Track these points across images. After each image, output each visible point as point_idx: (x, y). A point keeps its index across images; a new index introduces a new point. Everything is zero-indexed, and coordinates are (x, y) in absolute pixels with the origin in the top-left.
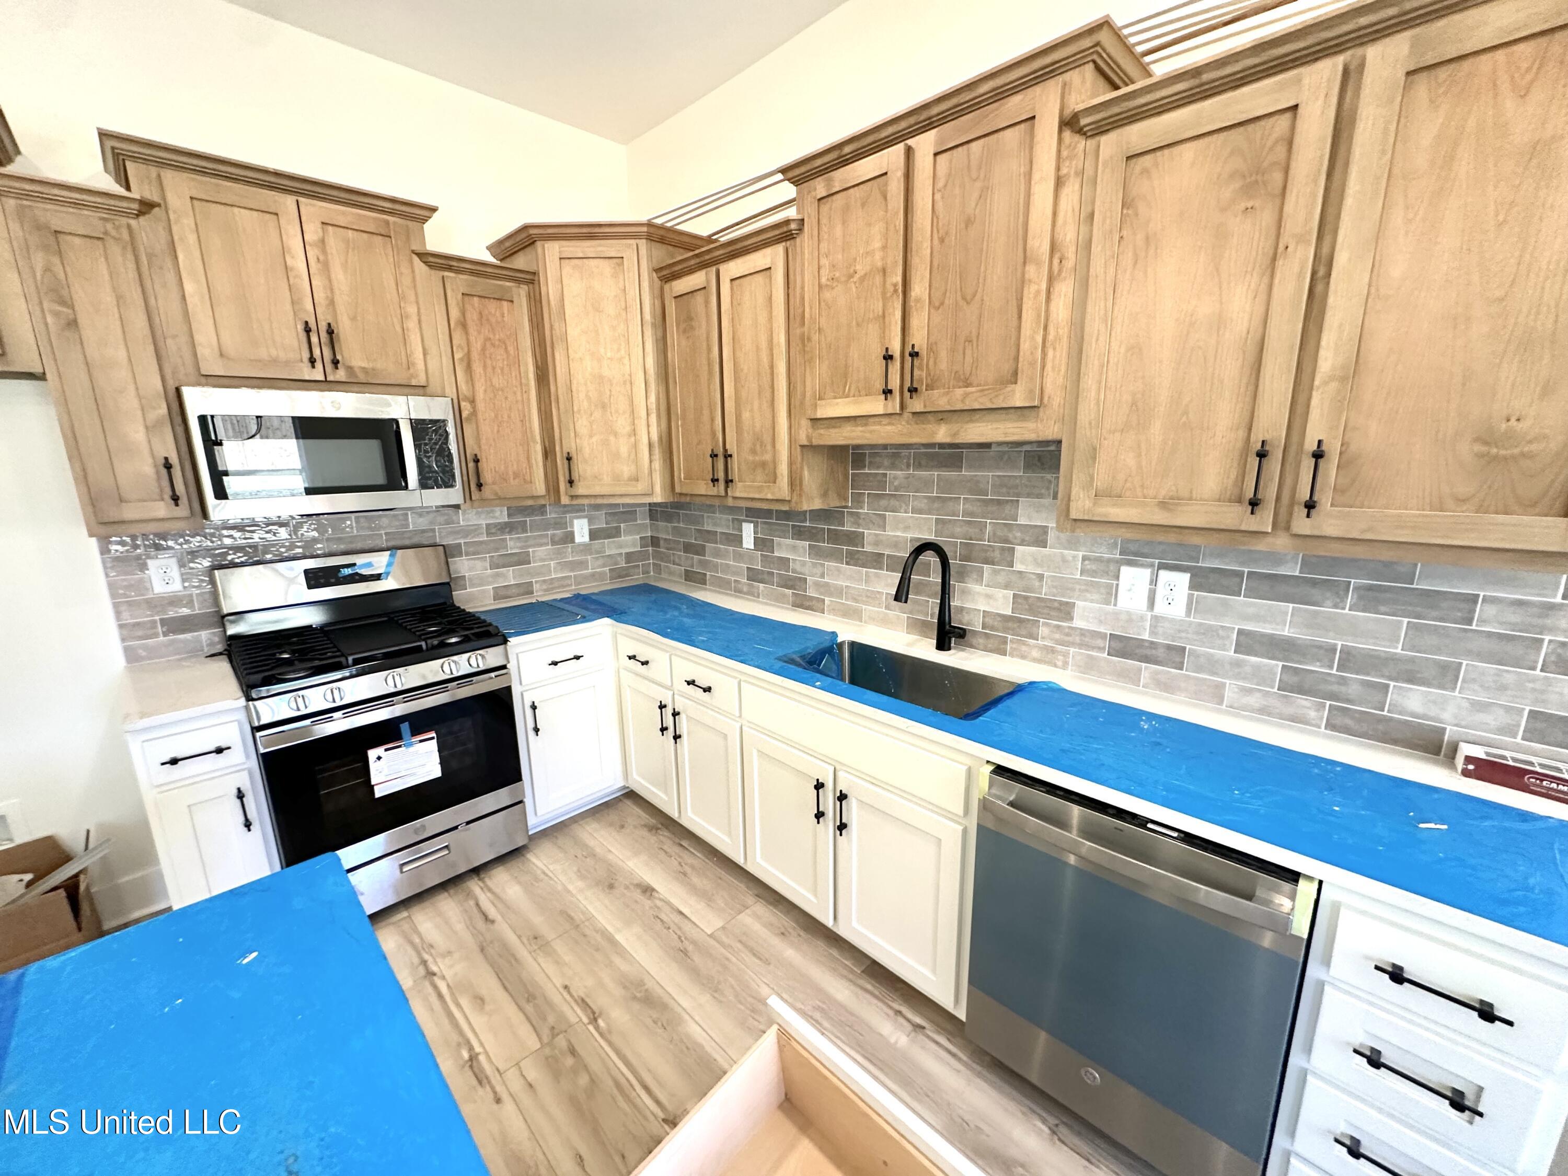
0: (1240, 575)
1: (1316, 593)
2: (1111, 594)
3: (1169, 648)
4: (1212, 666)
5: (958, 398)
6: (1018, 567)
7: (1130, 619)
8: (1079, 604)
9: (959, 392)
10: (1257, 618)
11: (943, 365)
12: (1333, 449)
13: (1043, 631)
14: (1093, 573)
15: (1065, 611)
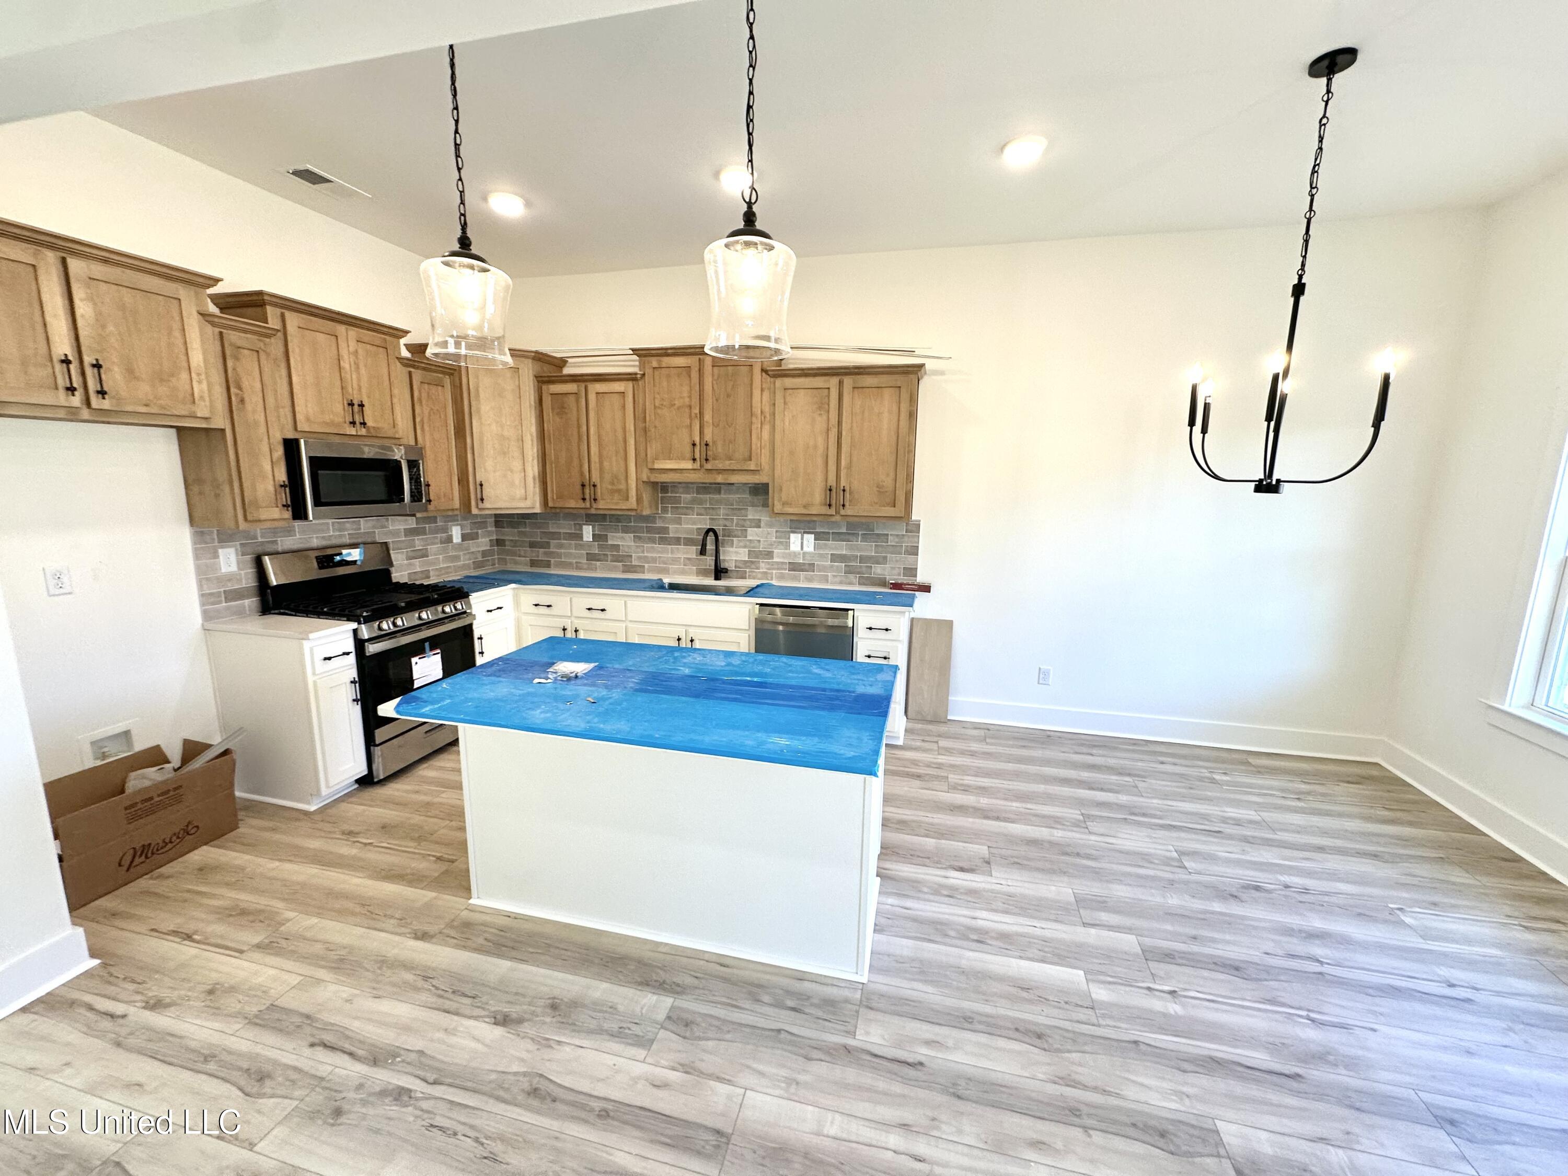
0: (829, 533)
1: (851, 537)
2: (787, 545)
3: (810, 564)
4: (824, 568)
5: (727, 464)
6: (749, 538)
7: (795, 554)
8: (775, 551)
9: (727, 462)
10: (836, 548)
11: (720, 450)
12: (847, 489)
13: (762, 565)
14: (780, 538)
15: (770, 554)
